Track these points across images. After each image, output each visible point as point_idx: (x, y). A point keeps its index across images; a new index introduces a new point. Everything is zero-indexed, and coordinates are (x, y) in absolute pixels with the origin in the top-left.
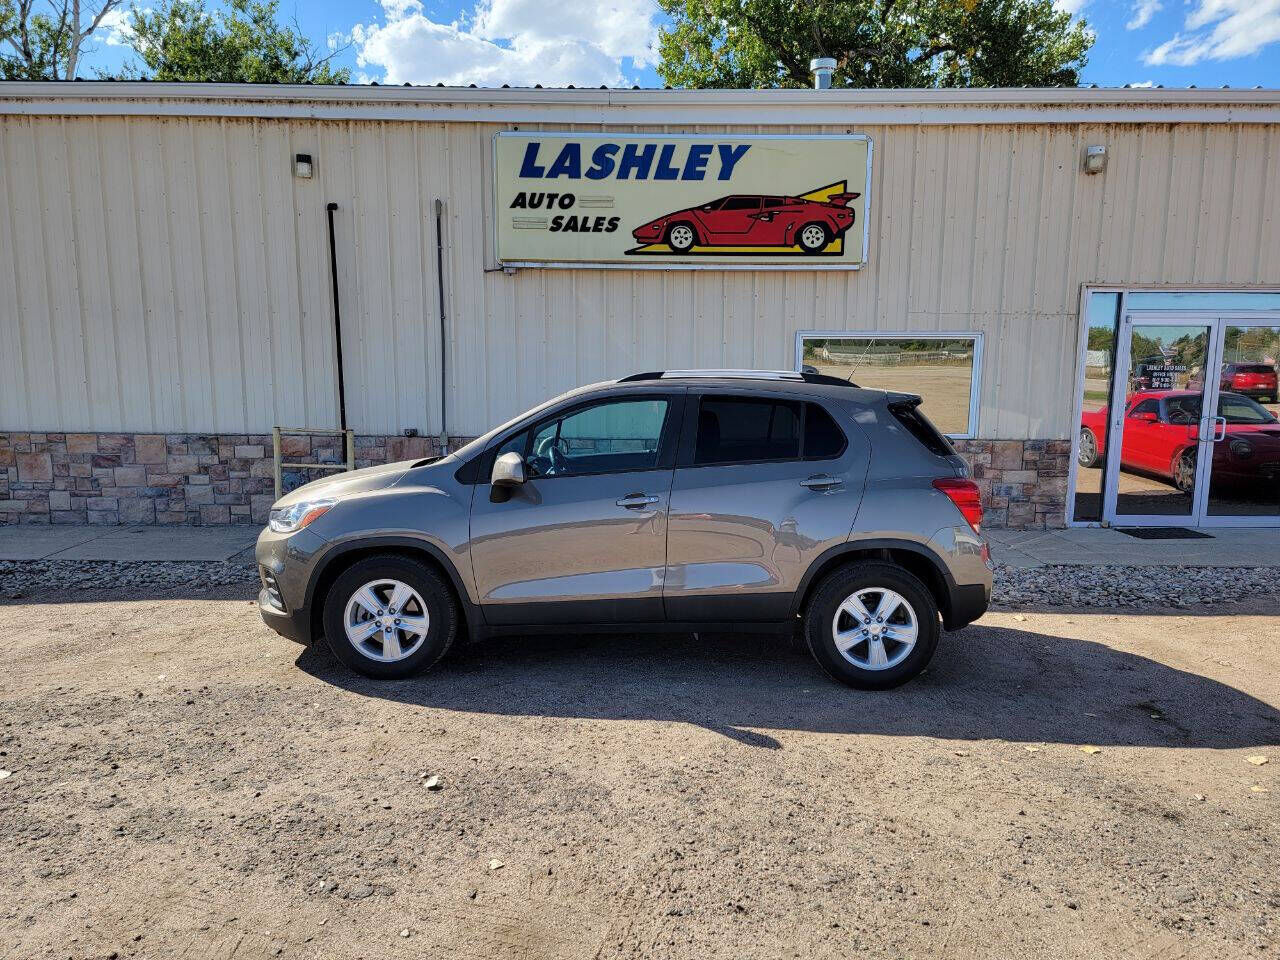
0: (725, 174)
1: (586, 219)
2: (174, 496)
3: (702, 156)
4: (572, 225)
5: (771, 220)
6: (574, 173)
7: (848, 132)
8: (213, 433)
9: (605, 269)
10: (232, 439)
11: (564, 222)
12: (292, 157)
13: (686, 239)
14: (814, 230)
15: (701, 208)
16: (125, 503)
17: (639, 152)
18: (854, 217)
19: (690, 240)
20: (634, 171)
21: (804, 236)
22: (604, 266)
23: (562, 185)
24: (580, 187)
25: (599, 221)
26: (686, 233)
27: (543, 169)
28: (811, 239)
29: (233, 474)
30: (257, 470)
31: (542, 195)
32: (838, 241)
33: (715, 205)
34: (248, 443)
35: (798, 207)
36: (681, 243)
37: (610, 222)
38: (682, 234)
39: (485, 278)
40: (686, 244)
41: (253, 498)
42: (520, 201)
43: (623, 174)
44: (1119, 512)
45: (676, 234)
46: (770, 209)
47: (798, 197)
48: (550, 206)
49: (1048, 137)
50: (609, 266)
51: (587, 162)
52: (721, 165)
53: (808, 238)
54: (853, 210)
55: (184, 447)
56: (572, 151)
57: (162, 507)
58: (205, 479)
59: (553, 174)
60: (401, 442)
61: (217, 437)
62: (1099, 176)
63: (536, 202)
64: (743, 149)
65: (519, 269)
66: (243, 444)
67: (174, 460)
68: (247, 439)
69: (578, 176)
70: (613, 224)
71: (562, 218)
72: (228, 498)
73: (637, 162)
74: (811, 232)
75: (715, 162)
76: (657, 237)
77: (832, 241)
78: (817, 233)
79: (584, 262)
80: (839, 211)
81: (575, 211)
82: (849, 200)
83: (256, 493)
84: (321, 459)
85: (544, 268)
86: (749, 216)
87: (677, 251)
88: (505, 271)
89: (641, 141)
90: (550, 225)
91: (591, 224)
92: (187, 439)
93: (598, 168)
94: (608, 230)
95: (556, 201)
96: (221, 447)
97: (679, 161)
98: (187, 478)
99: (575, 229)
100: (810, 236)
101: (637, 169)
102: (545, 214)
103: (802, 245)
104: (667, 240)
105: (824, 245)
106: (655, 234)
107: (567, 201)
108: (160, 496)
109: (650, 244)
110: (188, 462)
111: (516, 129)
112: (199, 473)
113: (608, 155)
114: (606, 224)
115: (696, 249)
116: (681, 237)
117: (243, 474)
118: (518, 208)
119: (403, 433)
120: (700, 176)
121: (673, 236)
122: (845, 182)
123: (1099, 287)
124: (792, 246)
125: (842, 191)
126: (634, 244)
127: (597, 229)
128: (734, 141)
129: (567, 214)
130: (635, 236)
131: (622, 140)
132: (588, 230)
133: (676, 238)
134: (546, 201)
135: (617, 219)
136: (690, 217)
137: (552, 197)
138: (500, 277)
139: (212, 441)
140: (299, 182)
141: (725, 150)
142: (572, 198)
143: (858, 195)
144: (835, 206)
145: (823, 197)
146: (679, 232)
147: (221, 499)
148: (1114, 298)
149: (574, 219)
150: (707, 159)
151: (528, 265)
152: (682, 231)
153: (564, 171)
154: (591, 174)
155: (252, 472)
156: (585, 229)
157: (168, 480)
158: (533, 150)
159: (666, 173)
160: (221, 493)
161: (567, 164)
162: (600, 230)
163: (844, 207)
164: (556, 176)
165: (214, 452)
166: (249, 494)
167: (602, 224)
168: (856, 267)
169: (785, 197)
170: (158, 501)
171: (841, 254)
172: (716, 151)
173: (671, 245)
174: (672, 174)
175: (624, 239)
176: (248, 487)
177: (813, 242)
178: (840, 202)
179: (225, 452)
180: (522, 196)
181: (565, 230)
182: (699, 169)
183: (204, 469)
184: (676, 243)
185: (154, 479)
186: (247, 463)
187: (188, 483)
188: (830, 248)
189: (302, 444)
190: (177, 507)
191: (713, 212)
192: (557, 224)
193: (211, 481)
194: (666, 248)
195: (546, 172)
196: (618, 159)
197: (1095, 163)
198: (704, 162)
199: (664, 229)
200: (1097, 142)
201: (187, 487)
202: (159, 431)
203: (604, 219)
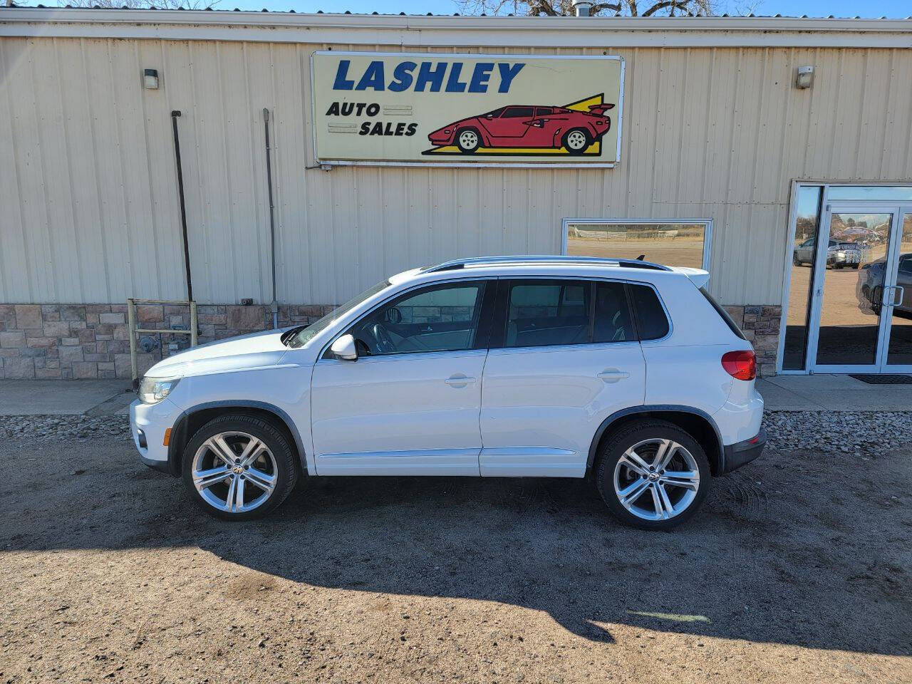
0: (504, 88)
1: (389, 125)
2: (50, 356)
3: (485, 73)
4: (378, 129)
5: (542, 127)
6: (379, 86)
7: (605, 54)
8: (81, 303)
9: (407, 166)
10: (98, 308)
11: (371, 127)
12: (141, 72)
13: (472, 141)
14: (577, 135)
15: (485, 116)
16: (8, 362)
17: (433, 69)
18: (609, 123)
19: (475, 143)
20: (429, 85)
21: (569, 140)
22: (404, 164)
23: (369, 96)
24: (384, 98)
25: (400, 126)
26: (472, 137)
27: (352, 82)
28: (574, 142)
29: (98, 337)
30: (119, 334)
31: (352, 105)
32: (597, 144)
33: (496, 113)
34: (111, 311)
35: (563, 116)
36: (468, 145)
37: (410, 128)
38: (469, 138)
39: (306, 173)
40: (472, 146)
41: (117, 356)
42: (334, 109)
43: (420, 87)
44: (818, 363)
45: (464, 138)
46: (540, 117)
47: (564, 107)
48: (359, 114)
49: (767, 59)
50: (409, 164)
51: (389, 77)
52: (500, 80)
53: (572, 141)
54: (609, 119)
55: (57, 315)
56: (377, 68)
57: (39, 365)
58: (75, 341)
59: (361, 87)
60: (239, 310)
61: (85, 307)
62: (808, 90)
63: (347, 110)
64: (518, 67)
65: (333, 166)
66: (106, 312)
67: (49, 326)
68: (110, 308)
69: (383, 89)
70: (412, 130)
71: (369, 124)
72: (95, 357)
73: (432, 77)
74: (575, 136)
75: (495, 78)
76: (448, 140)
77: (592, 144)
78: (580, 137)
79: (388, 161)
80: (599, 119)
81: (381, 118)
82: (606, 109)
83: (119, 352)
84: (172, 324)
85: (355, 165)
86: (524, 123)
87: (465, 152)
88: (323, 168)
89: (435, 59)
90: (360, 129)
91: (393, 129)
92: (59, 308)
93: (399, 82)
94: (407, 134)
95: (364, 110)
96: (88, 315)
97: (466, 77)
98: (60, 340)
99: (380, 133)
100: (574, 139)
101: (431, 83)
102: (355, 120)
103: (568, 148)
104: (456, 143)
105: (585, 147)
106: (446, 138)
107: (373, 110)
108: (38, 356)
109: (442, 146)
110: (61, 327)
111: (330, 49)
112: (70, 336)
113: (407, 71)
114: (406, 130)
115: (480, 150)
116: (469, 141)
117: (107, 337)
118: (333, 115)
119: (240, 302)
120: (484, 89)
121: (461, 139)
122: (602, 95)
123: (807, 183)
124: (559, 148)
125: (600, 103)
126: (429, 146)
127: (398, 133)
128: (511, 59)
129: (373, 121)
130: (430, 139)
131: (418, 58)
132: (391, 134)
133: (464, 141)
134: (355, 109)
135: (416, 125)
136: (475, 123)
137: (361, 106)
138: (318, 172)
139: (80, 310)
140: (147, 92)
141: (504, 68)
142: (377, 107)
143: (613, 106)
144: (595, 115)
145: (584, 107)
146: (467, 136)
147: (88, 357)
148: (817, 190)
149: (379, 125)
150: (488, 76)
151: (341, 163)
152: (469, 135)
153: (370, 84)
154: (394, 87)
155: (115, 335)
156: (388, 133)
157: (44, 342)
158: (344, 66)
159: (455, 86)
160: (89, 352)
161: (373, 78)
162: (401, 134)
163: (601, 116)
164: (364, 89)
165: (83, 319)
166: (112, 353)
167: (403, 129)
168: (612, 165)
169: (554, 107)
170: (37, 359)
171: (599, 154)
172: (496, 68)
173: (460, 147)
174: (460, 88)
175: (421, 142)
176: (111, 348)
177: (576, 145)
178: (597, 111)
179: (91, 319)
180: (335, 105)
181: (372, 134)
182: (482, 83)
183: (74, 333)
184: (464, 145)
185: (32, 341)
186: (110, 328)
187: (61, 345)
188: (591, 149)
189: (157, 311)
190: (53, 365)
191: (494, 120)
192: (365, 129)
193: (81, 342)
194: (456, 149)
195: (355, 85)
196: (415, 74)
197: (804, 80)
198: (487, 78)
199: (454, 133)
200: (805, 63)
201: (61, 348)
202: (36, 302)
203: (404, 125)
